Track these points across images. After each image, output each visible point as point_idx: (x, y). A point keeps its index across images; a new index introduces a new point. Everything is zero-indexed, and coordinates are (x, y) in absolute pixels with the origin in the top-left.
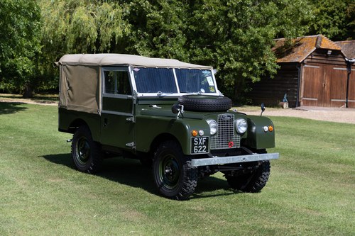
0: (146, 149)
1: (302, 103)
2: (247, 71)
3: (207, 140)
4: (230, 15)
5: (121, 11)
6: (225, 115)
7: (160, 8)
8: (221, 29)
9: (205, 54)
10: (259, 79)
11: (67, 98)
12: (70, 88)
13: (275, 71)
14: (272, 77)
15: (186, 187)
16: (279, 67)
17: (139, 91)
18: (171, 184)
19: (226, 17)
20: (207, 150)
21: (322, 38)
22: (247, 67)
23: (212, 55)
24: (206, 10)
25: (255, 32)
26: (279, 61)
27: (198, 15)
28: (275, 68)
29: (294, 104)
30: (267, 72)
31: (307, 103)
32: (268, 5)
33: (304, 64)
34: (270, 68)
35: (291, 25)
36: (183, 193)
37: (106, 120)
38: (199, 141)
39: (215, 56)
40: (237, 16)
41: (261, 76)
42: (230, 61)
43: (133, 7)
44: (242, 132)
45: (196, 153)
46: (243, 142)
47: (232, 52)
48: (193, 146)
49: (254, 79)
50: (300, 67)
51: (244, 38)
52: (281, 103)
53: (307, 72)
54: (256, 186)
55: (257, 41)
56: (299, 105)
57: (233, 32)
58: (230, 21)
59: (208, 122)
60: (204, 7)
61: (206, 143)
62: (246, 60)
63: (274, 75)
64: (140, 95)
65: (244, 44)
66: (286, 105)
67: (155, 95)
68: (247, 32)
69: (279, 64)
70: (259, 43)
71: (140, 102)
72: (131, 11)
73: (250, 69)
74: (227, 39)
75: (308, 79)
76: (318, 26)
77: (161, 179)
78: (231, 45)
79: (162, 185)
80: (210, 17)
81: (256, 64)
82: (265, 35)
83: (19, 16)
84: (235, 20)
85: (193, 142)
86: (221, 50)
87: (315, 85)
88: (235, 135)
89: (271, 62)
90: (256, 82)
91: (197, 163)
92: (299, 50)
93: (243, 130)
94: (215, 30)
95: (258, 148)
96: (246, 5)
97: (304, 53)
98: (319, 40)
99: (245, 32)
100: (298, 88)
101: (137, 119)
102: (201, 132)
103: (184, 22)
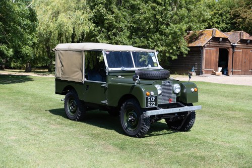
0: (115, 105)
1: (204, 72)
2: (169, 52)
3: (156, 98)
4: (157, 17)
5: (88, 15)
6: (167, 81)
7: (113, 13)
8: (152, 26)
9: (142, 42)
10: (176, 57)
11: (61, 72)
12: (63, 66)
13: (187, 52)
14: (185, 56)
15: (143, 129)
16: (189, 49)
17: (110, 66)
18: (133, 127)
19: (155, 18)
20: (156, 104)
21: (216, 31)
22: (169, 50)
23: (146, 43)
24: (142, 13)
25: (174, 27)
26: (190, 45)
27: (137, 16)
28: (186, 50)
29: (199, 73)
30: (181, 53)
31: (207, 72)
32: (181, 10)
33: (205, 47)
34: (183, 50)
35: (196, 23)
36: (141, 133)
37: (88, 86)
38: (150, 99)
39: (148, 43)
40: (162, 17)
41: (178, 55)
42: (158, 47)
45: (149, 107)
46: (178, 98)
47: (159, 40)
48: (147, 102)
49: (174, 57)
50: (202, 49)
51: (167, 31)
52: (190, 72)
53: (207, 53)
54: (187, 128)
55: (175, 33)
56: (202, 74)
57: (160, 28)
58: (157, 21)
59: (156, 86)
60: (141, 11)
61: (155, 100)
62: (168, 45)
63: (186, 54)
64: (110, 69)
65: (166, 35)
66: (194, 74)
67: (119, 69)
68: (169, 27)
69: (189, 47)
70: (177, 34)
71: (110, 74)
73: (171, 51)
74: (156, 32)
75: (207, 57)
76: (213, 23)
77: (126, 124)
78: (158, 36)
79: (127, 128)
80: (145, 18)
81: (175, 48)
82: (180, 29)
83: (24, 19)
84: (161, 20)
85: (147, 100)
86: (152, 39)
87: (212, 60)
88: (173, 95)
89: (184, 47)
90: (175, 59)
91: (150, 113)
92: (202, 38)
93: (178, 91)
94: (148, 26)
95: (188, 103)
96: (168, 10)
97: (204, 40)
98: (214, 32)
99: (167, 28)
100: (201, 62)
101: (109, 85)
102: (152, 93)
103: (128, 22)
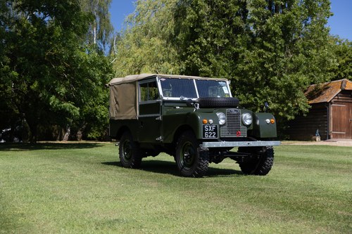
0: (170, 141)
1: (332, 136)
2: (282, 111)
3: (216, 128)
4: (266, 66)
5: (178, 67)
6: (233, 110)
7: (210, 63)
8: (260, 78)
9: (248, 99)
10: (293, 117)
11: (115, 111)
12: (117, 103)
13: (308, 110)
14: (305, 115)
15: (199, 165)
16: (310, 107)
17: (165, 95)
18: (189, 166)
19: (263, 67)
20: (216, 136)
21: (346, 82)
22: (283, 107)
23: (253, 99)
24: (247, 63)
25: (289, 78)
26: (311, 102)
27: (240, 66)
28: (307, 107)
29: (324, 138)
30: (301, 112)
31: (336, 136)
32: (298, 56)
33: (332, 103)
34: (302, 108)
35: (319, 72)
36: (198, 171)
37: (142, 122)
38: (209, 128)
39: (255, 100)
40: (272, 66)
41: (295, 115)
42: (268, 104)
43: (187, 64)
44: (247, 124)
45: (206, 137)
46: (249, 132)
47: (270, 95)
48: (204, 132)
49: (289, 117)
50: (328, 106)
51: (279, 83)
52: (314, 137)
53: (334, 110)
55: (290, 86)
56: (329, 138)
57: (270, 80)
58: (267, 71)
59: (218, 114)
60: (245, 60)
61: (215, 130)
62: (282, 101)
63: (307, 113)
64: (165, 98)
65: (278, 89)
66: (318, 138)
67: (178, 99)
68: (282, 79)
69: (311, 104)
70: (292, 87)
71: (165, 104)
72: (187, 68)
73: (285, 109)
74: (265, 85)
75: (336, 116)
76: (345, 74)
77: (182, 162)
78: (268, 90)
79: (183, 167)
80: (250, 68)
81: (290, 104)
82: (297, 81)
84: (271, 69)
85: (204, 129)
86: (261, 94)
87: (343, 121)
88: (242, 127)
89: (303, 103)
90: (291, 120)
91: (207, 145)
92: (327, 93)
93: (248, 122)
94: (254, 79)
96: (279, 57)
97: (331, 94)
98: (344, 83)
99: (280, 79)
100: (328, 123)
101: (163, 117)
102: (211, 121)
103: (230, 74)
